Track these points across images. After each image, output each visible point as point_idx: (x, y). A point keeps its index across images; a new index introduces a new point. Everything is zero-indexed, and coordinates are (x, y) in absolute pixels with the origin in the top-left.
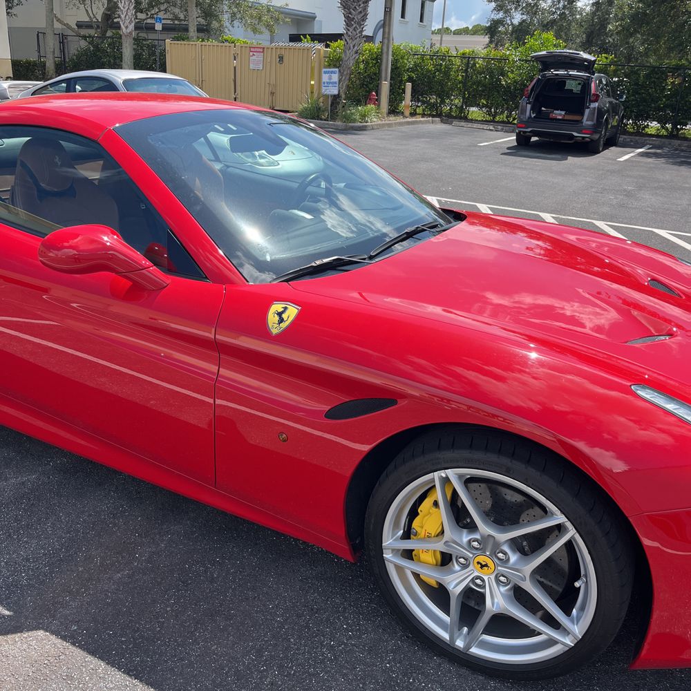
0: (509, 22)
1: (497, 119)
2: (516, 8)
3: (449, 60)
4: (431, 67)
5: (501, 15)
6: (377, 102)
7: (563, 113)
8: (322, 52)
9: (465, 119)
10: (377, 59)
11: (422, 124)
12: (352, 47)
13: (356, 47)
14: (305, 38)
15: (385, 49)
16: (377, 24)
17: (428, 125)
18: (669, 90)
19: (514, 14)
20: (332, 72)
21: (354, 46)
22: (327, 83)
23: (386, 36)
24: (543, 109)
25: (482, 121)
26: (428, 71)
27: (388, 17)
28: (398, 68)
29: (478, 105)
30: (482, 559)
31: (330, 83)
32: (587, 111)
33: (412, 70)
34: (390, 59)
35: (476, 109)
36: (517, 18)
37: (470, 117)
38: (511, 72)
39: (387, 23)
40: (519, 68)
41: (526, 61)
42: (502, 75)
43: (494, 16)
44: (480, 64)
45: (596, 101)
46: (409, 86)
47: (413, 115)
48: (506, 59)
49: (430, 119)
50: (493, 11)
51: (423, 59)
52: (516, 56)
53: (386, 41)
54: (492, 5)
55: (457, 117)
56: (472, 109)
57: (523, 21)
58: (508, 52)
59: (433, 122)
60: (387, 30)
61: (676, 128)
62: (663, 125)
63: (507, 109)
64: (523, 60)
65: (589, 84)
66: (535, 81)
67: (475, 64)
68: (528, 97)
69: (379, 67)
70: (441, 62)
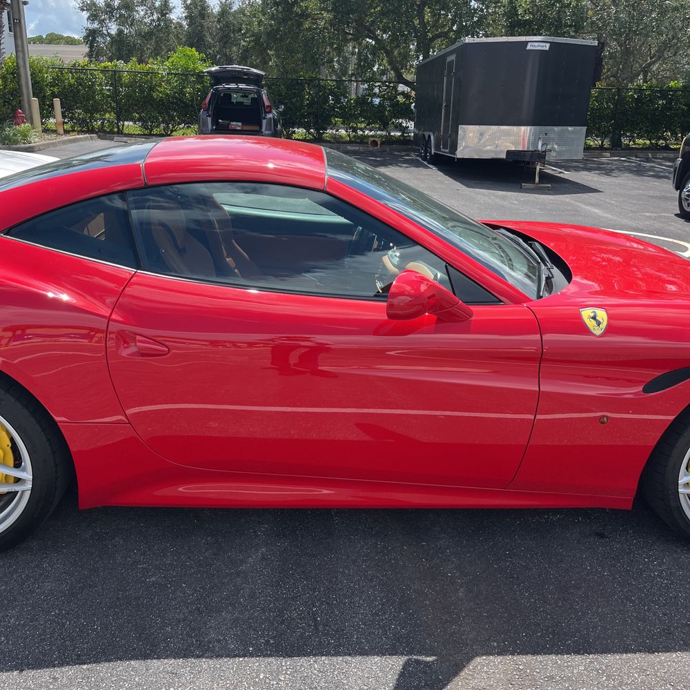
0: (105, 32)
1: (155, 131)
2: (110, 19)
3: (91, 74)
4: (72, 81)
5: (96, 25)
6: (30, 119)
7: (240, 124)
9: (120, 133)
10: (15, 73)
11: (83, 141)
15: (21, 62)
17: (87, 142)
18: (308, 99)
19: (109, 25)
23: (20, 49)
24: (220, 121)
25: (139, 135)
26: (70, 85)
27: (18, 29)
28: (38, 83)
29: (131, 120)
32: (264, 122)
33: (52, 85)
34: (29, 73)
35: (131, 123)
36: (113, 28)
37: (126, 131)
38: (160, 85)
39: (18, 35)
40: (168, 82)
41: (175, 74)
42: (152, 89)
43: (89, 26)
44: (126, 78)
45: (270, 112)
46: (57, 101)
47: (66, 132)
48: (154, 73)
49: (87, 135)
50: (87, 20)
51: (62, 74)
52: (164, 70)
53: (21, 54)
54: (85, 14)
55: (112, 132)
56: (126, 123)
57: (120, 32)
58: (155, 67)
59: (92, 138)
60: (19, 42)
61: (319, 133)
62: (308, 131)
63: (163, 122)
64: (172, 74)
65: (260, 97)
66: (210, 95)
67: (120, 78)
68: (207, 110)
69: (19, 83)
70: (82, 76)
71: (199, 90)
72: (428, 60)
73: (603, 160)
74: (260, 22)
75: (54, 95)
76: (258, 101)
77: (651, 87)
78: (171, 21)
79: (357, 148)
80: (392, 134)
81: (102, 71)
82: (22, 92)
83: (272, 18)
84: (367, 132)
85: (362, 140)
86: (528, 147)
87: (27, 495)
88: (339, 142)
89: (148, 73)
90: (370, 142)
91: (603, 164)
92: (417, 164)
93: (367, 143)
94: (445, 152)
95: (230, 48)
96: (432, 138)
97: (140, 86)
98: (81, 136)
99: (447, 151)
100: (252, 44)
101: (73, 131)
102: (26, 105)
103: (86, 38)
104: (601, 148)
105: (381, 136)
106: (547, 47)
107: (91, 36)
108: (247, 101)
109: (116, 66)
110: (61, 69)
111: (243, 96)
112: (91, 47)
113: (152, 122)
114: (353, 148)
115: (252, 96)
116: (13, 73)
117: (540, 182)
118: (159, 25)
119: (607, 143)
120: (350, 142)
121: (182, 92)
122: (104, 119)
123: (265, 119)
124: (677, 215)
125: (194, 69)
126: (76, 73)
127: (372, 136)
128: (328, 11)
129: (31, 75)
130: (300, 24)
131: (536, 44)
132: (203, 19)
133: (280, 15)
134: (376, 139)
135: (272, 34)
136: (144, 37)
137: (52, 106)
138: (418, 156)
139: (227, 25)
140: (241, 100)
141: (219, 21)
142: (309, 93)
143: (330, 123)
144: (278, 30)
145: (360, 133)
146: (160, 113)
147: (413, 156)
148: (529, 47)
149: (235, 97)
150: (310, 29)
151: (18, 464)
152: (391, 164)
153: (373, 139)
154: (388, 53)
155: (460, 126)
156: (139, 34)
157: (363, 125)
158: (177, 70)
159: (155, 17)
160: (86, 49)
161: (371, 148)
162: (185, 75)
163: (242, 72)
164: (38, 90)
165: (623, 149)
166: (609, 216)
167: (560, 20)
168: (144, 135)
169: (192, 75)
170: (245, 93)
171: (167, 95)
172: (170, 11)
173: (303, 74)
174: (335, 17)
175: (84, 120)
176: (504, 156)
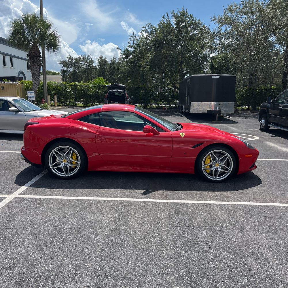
0: (69, 71)
1: (88, 105)
2: (71, 67)
4: (61, 89)
5: (66, 69)
6: (47, 102)
7: (118, 103)
8: (21, 85)
9: (76, 106)
12: (36, 83)
13: (38, 84)
14: (4, 79)
15: (44, 83)
16: (19, 72)
17: (65, 109)
18: (141, 94)
20: (31, 92)
21: (37, 83)
22: (30, 96)
23: (45, 79)
24: (111, 101)
26: (60, 90)
27: (44, 73)
28: (50, 90)
29: (80, 101)
30: (217, 164)
31: (31, 96)
33: (54, 90)
34: (47, 87)
35: (80, 103)
36: (72, 70)
37: (78, 105)
38: (90, 90)
39: (44, 75)
40: (93, 89)
41: (96, 86)
42: (87, 91)
43: (63, 69)
44: (79, 88)
45: (128, 99)
46: (55, 96)
47: (58, 106)
48: (88, 86)
49: (65, 107)
50: (62, 67)
51: (57, 87)
52: (92, 85)
53: (45, 81)
54: (62, 65)
55: (73, 106)
56: (78, 103)
57: (74, 71)
58: (89, 84)
59: (66, 108)
60: (44, 77)
61: (145, 105)
62: (142, 105)
63: (91, 102)
64: (95, 86)
65: (125, 94)
66: (108, 93)
67: (77, 87)
68: (107, 98)
69: (43, 90)
70: (64, 87)
71: (104, 91)
72: (184, 80)
73: (248, 114)
74: (125, 69)
75: (54, 94)
76: (124, 95)
77: (264, 88)
78: (93, 67)
79: (159, 110)
80: (172, 106)
81: (71, 86)
82: (44, 93)
83: (129, 67)
84: (162, 105)
85: (161, 108)
86: (214, 109)
87: (79, 166)
88: (152, 109)
89: (86, 86)
90: (163, 108)
91: (247, 115)
92: (178, 115)
93: (162, 109)
94: (187, 111)
95: (115, 75)
96: (184, 106)
97: (84, 90)
98: (63, 107)
99: (188, 111)
100: (122, 76)
101: (60, 105)
102: (45, 97)
103: (62, 73)
104: (248, 110)
105: (168, 106)
106: (219, 77)
107: (64, 73)
108: (120, 95)
109: (76, 84)
110: (57, 85)
111: (119, 94)
112: (63, 76)
113: (87, 102)
114: (157, 110)
115: (122, 93)
116: (41, 87)
117: (218, 120)
118: (89, 68)
119: (250, 108)
120: (157, 108)
121: (98, 92)
122: (71, 102)
123: (126, 101)
124: (260, 130)
125: (102, 85)
126: (62, 86)
127: (164, 106)
128: (149, 65)
129: (48, 87)
130: (139, 69)
131: (215, 76)
132: (105, 66)
133: (132, 67)
134: (165, 107)
135: (129, 73)
136: (83, 72)
137: (54, 97)
138: (180, 113)
139: (113, 68)
140: (118, 95)
141: (111, 66)
142: (142, 92)
143: (149, 102)
144: (131, 71)
145: (160, 105)
146: (90, 99)
147: (178, 113)
148: (213, 77)
149: (116, 94)
150: (142, 71)
151: (78, 160)
152: (169, 115)
153: (164, 107)
154: (170, 78)
155: (191, 103)
156: (81, 71)
157: (161, 103)
158: (97, 85)
159: (87, 66)
160: (62, 77)
161: (164, 110)
162: (99, 86)
163: (119, 86)
164: (49, 92)
165: (256, 110)
166: (237, 130)
167: (228, 67)
168: (84, 106)
169: (102, 86)
170: (120, 93)
171: (93, 93)
172: (93, 63)
173: (140, 86)
174: (151, 67)
175: (64, 102)
176: (206, 112)
